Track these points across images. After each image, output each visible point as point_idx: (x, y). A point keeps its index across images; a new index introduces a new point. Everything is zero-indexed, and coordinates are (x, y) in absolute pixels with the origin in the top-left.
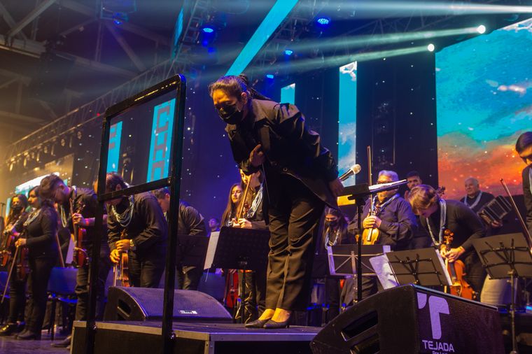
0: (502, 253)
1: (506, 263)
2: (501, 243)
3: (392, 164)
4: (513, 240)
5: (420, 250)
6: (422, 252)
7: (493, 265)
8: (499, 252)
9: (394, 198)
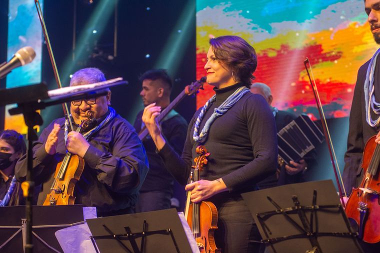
0: (296, 218)
1: (303, 235)
2: (295, 199)
3: (110, 57)
4: (315, 193)
5: (150, 213)
6: (155, 218)
7: (281, 240)
8: (291, 216)
9: (108, 119)
